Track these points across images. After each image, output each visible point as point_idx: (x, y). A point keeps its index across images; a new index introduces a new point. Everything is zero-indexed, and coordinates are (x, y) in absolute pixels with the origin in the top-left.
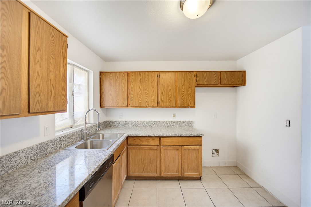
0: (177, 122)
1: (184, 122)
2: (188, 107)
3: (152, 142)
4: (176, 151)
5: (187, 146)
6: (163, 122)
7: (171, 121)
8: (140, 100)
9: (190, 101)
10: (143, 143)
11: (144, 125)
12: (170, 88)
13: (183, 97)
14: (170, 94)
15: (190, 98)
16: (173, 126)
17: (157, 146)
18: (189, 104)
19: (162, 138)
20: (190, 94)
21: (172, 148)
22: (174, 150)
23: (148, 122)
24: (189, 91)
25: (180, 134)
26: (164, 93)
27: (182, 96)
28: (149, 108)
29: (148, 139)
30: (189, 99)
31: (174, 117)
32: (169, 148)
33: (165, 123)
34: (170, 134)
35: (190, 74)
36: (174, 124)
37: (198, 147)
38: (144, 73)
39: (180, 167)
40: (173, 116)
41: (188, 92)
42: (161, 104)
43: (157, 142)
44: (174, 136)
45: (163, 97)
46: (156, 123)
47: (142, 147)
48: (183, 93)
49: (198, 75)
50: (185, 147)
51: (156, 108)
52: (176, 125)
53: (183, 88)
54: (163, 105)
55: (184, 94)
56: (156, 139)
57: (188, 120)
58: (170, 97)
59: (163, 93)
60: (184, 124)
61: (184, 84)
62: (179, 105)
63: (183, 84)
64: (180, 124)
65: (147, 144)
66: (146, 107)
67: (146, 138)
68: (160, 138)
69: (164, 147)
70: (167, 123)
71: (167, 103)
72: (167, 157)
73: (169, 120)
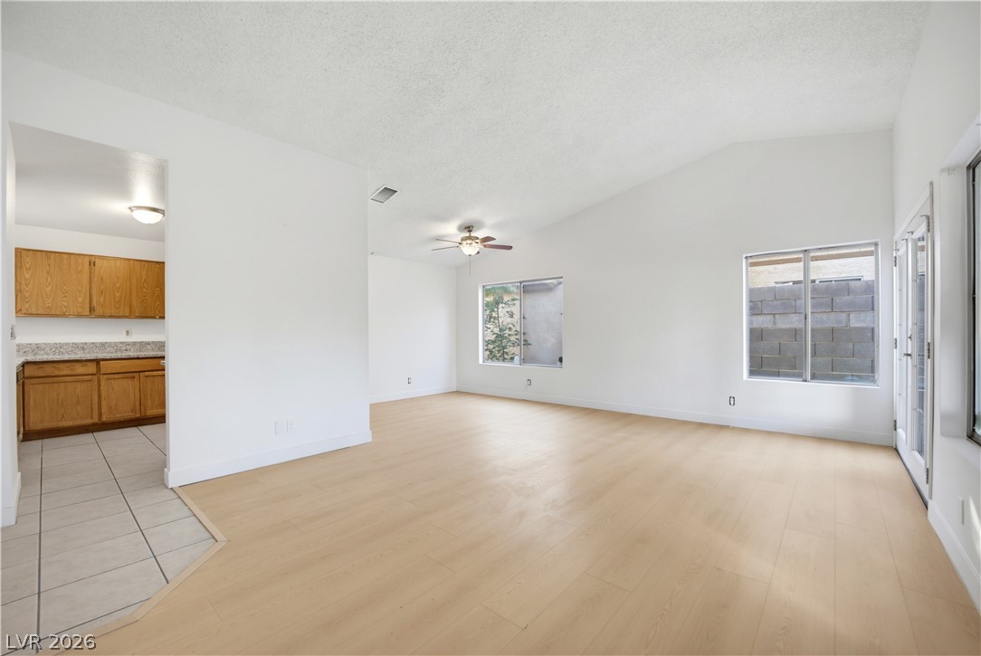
0: (134, 343)
1: (149, 344)
2: (154, 317)
3: (80, 369)
4: (130, 381)
5: (150, 373)
6: (103, 344)
7: (121, 343)
8: (50, 304)
9: (159, 307)
10: (61, 373)
12: (118, 285)
13: (145, 301)
14: (118, 294)
16: (126, 350)
17: (92, 374)
18: (157, 312)
19: (101, 362)
20: (158, 296)
21: (121, 377)
22: (126, 379)
23: (66, 344)
24: (157, 292)
26: (105, 293)
27: (143, 301)
28: (71, 317)
29: (74, 365)
30: (157, 304)
31: (127, 335)
32: (116, 376)
33: (106, 345)
34: (119, 355)
35: (157, 266)
36: (128, 347)
39: (138, 403)
40: (125, 333)
41: (154, 293)
42: (99, 310)
43: (92, 368)
45: (102, 300)
46: (85, 347)
47: (58, 379)
48: (145, 294)
50: (147, 373)
51: (86, 320)
52: (132, 349)
53: (144, 287)
54: (103, 313)
55: (146, 297)
56: (90, 364)
58: (117, 300)
59: (102, 293)
60: (148, 347)
62: (137, 314)
63: (145, 280)
64: (141, 347)
65: (69, 373)
66: (64, 315)
67: (68, 364)
68: (97, 361)
69: (107, 375)
70: (112, 345)
71: (111, 311)
72: (113, 390)
73: (117, 341)
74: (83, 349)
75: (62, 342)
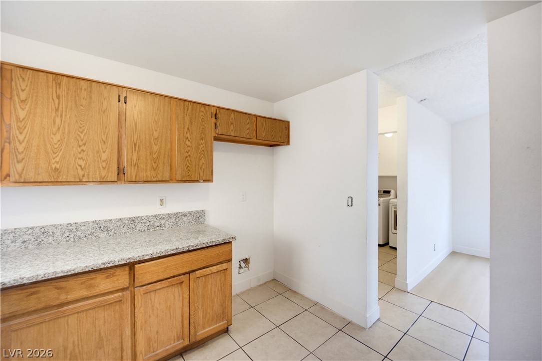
0: (170, 216)
1: (185, 215)
2: (197, 181)
3: (103, 284)
4: (176, 290)
5: (202, 271)
6: (133, 220)
7: (155, 216)
8: (57, 163)
9: (203, 167)
10: (71, 297)
11: (67, 234)
12: (156, 134)
13: (188, 158)
14: (155, 148)
15: (202, 161)
16: (161, 226)
17: (123, 290)
18: (201, 174)
19: (136, 266)
20: (203, 152)
21: (165, 285)
22: (171, 288)
23: (85, 224)
24: (202, 146)
25: (187, 245)
26: (139, 146)
27: (186, 157)
28: (91, 184)
29: (92, 279)
30: (201, 163)
31: (161, 204)
32: (159, 286)
33: (137, 221)
34: (163, 251)
35: (202, 109)
36: (163, 222)
37: (224, 266)
38: (74, 80)
39: (186, 322)
40: (159, 202)
41: (198, 148)
42: (131, 172)
43: (122, 279)
44: (172, 252)
45: (135, 157)
46: (110, 225)
47: (65, 308)
48: (189, 148)
49: (219, 116)
50: (197, 272)
51: (115, 186)
52: (167, 224)
53: (188, 138)
54: (136, 176)
55: (189, 153)
56: (119, 271)
57: (194, 209)
58: (155, 156)
59: (135, 145)
60: (185, 219)
61: (190, 128)
62: (179, 178)
63: (188, 129)
64: (177, 220)
65: (85, 293)
66: (80, 182)
67: (83, 278)
68: (131, 266)
69: (144, 287)
70: (145, 221)
71: (146, 172)
72: (153, 310)
73: (150, 214)
74: (107, 229)
75: (79, 221)
